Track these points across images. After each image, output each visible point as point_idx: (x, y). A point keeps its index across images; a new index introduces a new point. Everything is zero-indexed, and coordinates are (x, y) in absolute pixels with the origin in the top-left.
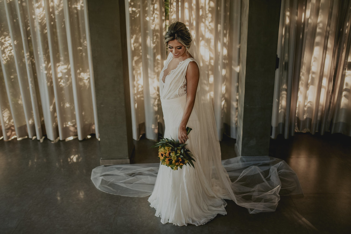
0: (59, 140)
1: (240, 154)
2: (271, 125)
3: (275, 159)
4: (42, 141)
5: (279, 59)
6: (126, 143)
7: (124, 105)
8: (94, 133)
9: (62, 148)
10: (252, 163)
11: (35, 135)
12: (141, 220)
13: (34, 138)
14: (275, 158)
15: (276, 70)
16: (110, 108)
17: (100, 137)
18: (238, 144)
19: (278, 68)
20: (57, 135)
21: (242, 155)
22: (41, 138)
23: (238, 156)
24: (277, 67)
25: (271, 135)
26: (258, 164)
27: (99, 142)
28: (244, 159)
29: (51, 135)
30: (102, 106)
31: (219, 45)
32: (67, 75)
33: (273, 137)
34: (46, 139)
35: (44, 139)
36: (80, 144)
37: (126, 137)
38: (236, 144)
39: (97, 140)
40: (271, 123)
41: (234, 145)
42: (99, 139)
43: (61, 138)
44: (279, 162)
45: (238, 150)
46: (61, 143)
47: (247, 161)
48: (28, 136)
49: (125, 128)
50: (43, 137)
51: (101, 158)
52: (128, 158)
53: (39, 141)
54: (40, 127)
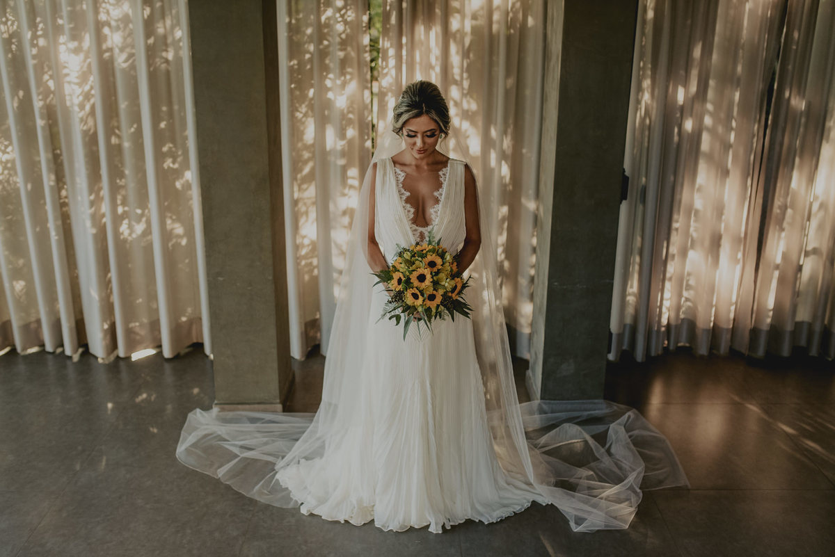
0: (118, 357)
1: (539, 395)
2: (610, 329)
3: (616, 407)
4: (76, 358)
5: (628, 178)
6: (275, 365)
7: (271, 278)
8: (200, 341)
9: (124, 375)
10: (563, 415)
11: (62, 345)
12: (304, 548)
13: (59, 350)
14: (615, 404)
15: (621, 203)
16: (238, 284)
17: (213, 352)
18: (534, 371)
19: (626, 199)
20: (113, 345)
21: (541, 399)
22: (75, 351)
23: (533, 400)
24: (624, 196)
25: (609, 352)
26: (578, 417)
27: (212, 361)
28: (545, 407)
29: (98, 346)
30: (221, 279)
31: (493, 156)
32: (140, 208)
33: (611, 357)
34: (86, 353)
35: (83, 355)
36: (168, 368)
37: (275, 351)
38: (529, 372)
39: (207, 357)
40: (609, 326)
41: (525, 374)
42: (212, 357)
43: (121, 352)
44: (624, 414)
45: (534, 384)
46: (122, 363)
47: (552, 412)
48: (43, 345)
49: (272, 332)
50: (80, 350)
51: (216, 402)
52: (278, 401)
53: (70, 358)
54: (73, 324)
